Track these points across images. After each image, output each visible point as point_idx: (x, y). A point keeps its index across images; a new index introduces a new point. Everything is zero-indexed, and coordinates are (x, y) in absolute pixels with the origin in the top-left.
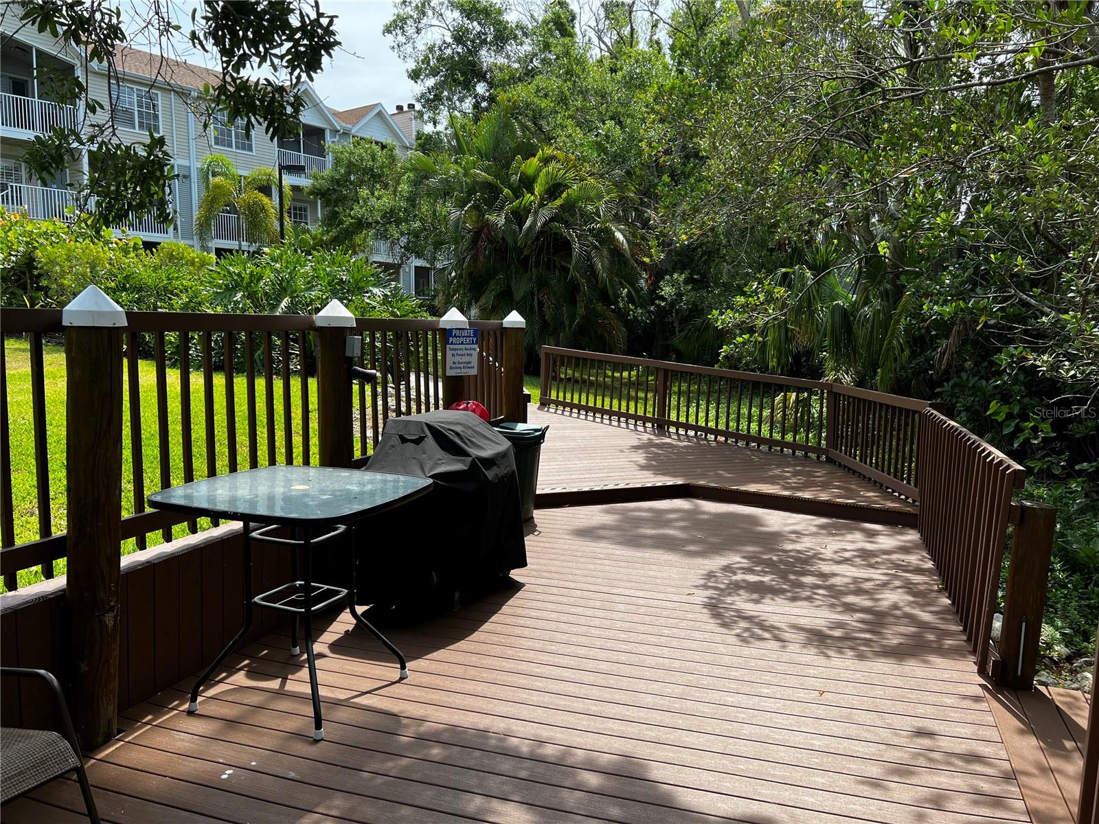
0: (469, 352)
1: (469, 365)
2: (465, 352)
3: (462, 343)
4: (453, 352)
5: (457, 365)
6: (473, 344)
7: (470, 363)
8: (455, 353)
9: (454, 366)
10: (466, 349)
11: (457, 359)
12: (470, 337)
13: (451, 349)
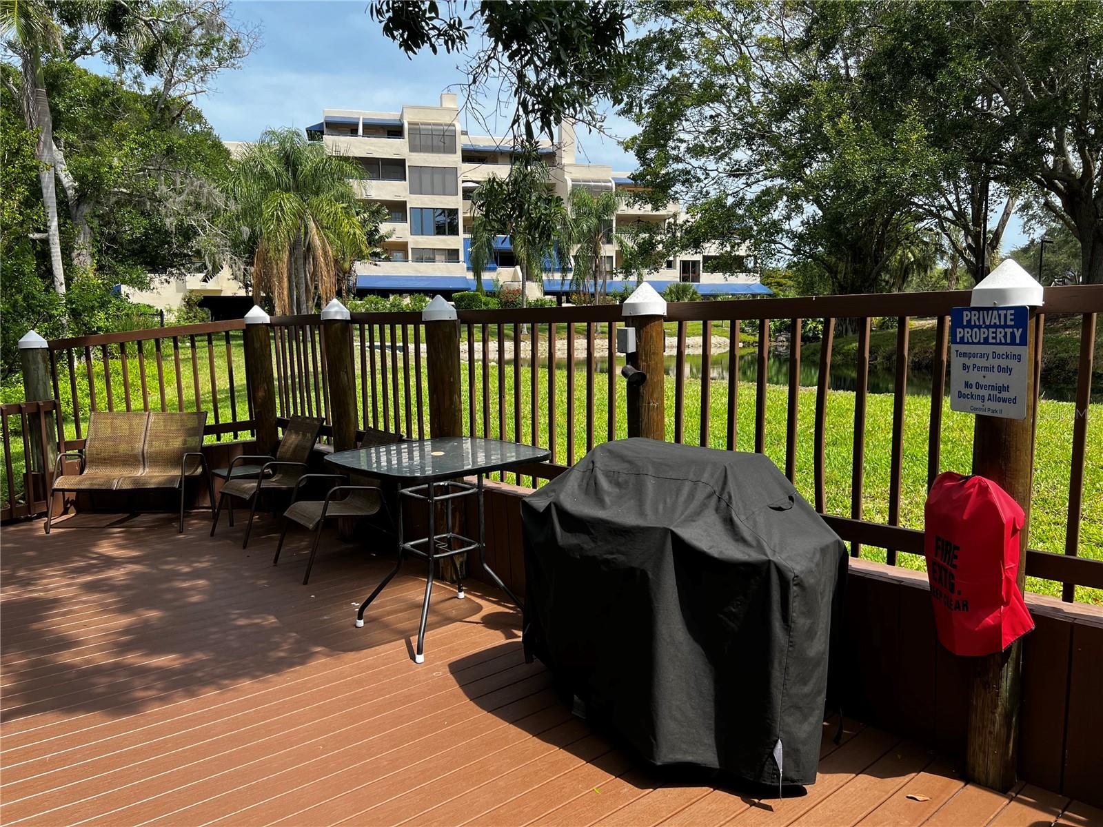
0: (1004, 363)
1: (1004, 395)
2: (993, 362)
3: (986, 342)
4: (965, 360)
5: (975, 391)
6: (1013, 343)
7: (1005, 388)
8: (970, 362)
9: (968, 391)
10: (995, 356)
11: (975, 377)
12: (1006, 326)
13: (960, 354)
